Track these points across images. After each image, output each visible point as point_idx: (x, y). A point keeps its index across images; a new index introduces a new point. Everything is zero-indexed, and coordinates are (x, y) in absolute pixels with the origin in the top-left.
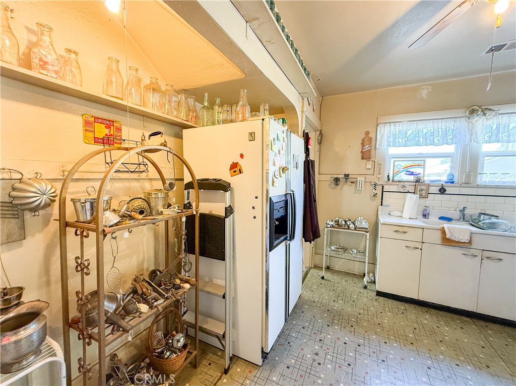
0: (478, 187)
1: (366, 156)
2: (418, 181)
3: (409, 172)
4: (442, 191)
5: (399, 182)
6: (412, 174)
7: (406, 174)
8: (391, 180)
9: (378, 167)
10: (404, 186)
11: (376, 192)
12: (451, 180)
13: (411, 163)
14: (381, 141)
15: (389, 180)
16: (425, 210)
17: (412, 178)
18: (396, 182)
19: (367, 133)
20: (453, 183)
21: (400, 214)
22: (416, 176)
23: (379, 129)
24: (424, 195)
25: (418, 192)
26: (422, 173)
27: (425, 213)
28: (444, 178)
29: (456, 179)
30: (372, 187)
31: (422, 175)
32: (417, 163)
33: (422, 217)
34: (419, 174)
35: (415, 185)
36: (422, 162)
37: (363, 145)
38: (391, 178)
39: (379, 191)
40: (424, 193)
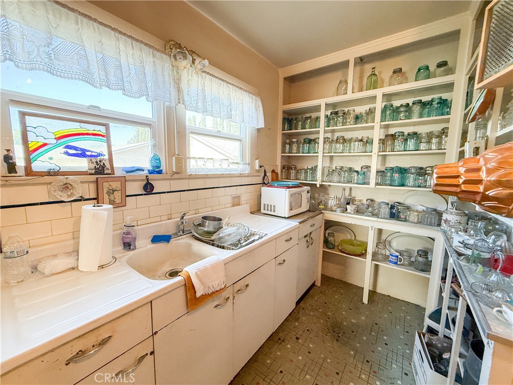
0: (191, 177)
3: (75, 148)
4: (149, 189)
5: (49, 173)
6: (82, 154)
7: (67, 153)
10: (66, 187)
12: (159, 167)
13: (74, 127)
15: (12, 168)
16: (128, 233)
17: (83, 164)
18: (41, 174)
20: (160, 172)
21: (69, 262)
22: (94, 160)
24: (118, 201)
25: (106, 196)
26: (106, 152)
27: (127, 240)
28: (147, 165)
31: (106, 157)
32: (91, 128)
33: (121, 247)
34: (99, 155)
35: (97, 181)
36: (102, 130)
38: (20, 163)
40: (117, 196)
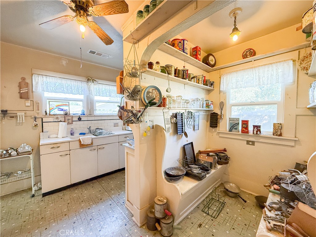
0: (95, 116)
1: (24, 96)
2: (66, 114)
3: (60, 109)
4: (80, 119)
5: (54, 115)
6: (62, 110)
7: (58, 110)
8: (48, 114)
9: (37, 105)
10: (57, 118)
11: (36, 123)
12: (84, 113)
13: (60, 104)
14: (36, 87)
15: (46, 114)
16: (72, 131)
17: (62, 113)
18: (52, 115)
19: (23, 79)
20: (84, 114)
21: (56, 136)
22: (65, 111)
23: (33, 77)
24: (70, 122)
25: (67, 121)
26: (68, 109)
27: (72, 133)
28: (80, 113)
29: (85, 113)
30: (33, 120)
31: (68, 111)
32: (64, 103)
33: (70, 135)
34: (66, 110)
35: (64, 117)
36: (68, 103)
37: (20, 87)
38: (48, 112)
39: (39, 122)
40: (70, 121)
